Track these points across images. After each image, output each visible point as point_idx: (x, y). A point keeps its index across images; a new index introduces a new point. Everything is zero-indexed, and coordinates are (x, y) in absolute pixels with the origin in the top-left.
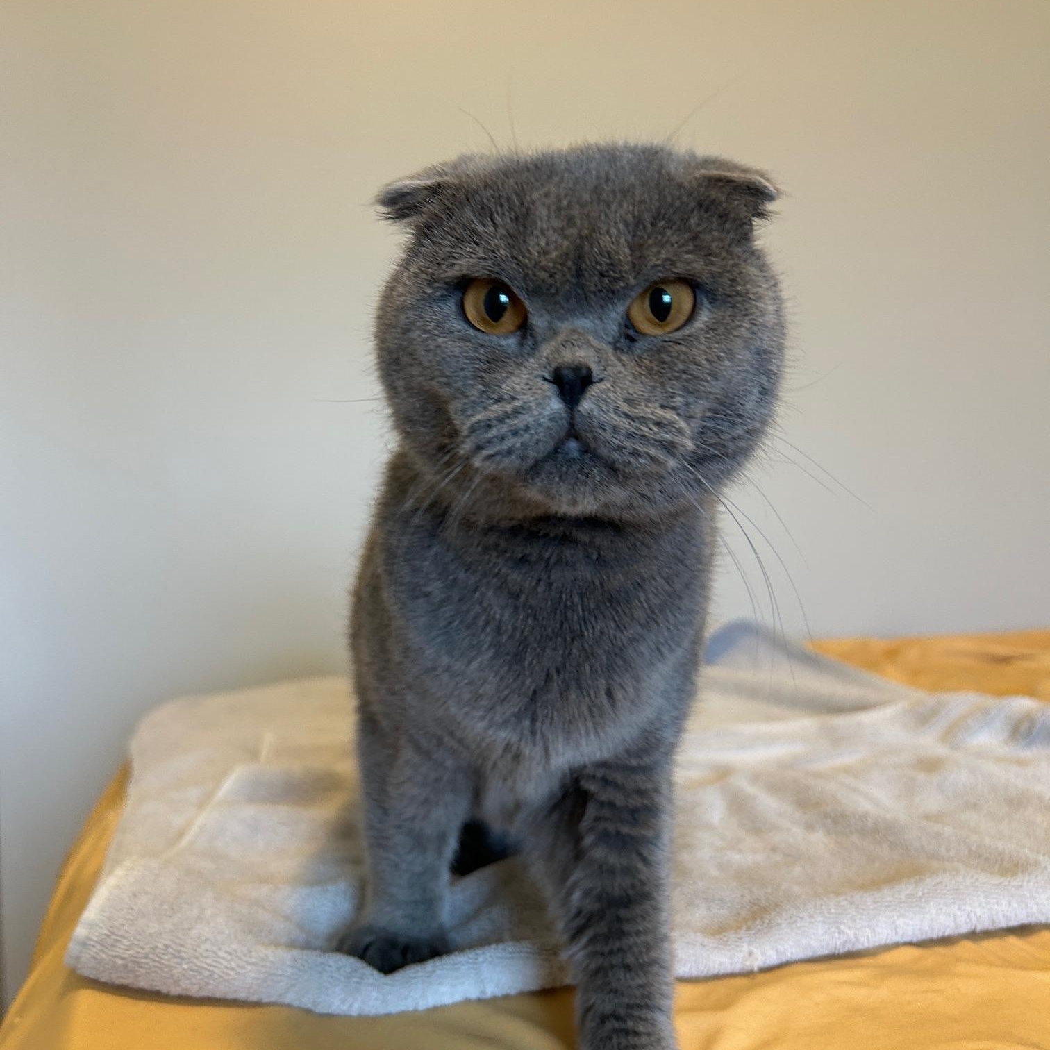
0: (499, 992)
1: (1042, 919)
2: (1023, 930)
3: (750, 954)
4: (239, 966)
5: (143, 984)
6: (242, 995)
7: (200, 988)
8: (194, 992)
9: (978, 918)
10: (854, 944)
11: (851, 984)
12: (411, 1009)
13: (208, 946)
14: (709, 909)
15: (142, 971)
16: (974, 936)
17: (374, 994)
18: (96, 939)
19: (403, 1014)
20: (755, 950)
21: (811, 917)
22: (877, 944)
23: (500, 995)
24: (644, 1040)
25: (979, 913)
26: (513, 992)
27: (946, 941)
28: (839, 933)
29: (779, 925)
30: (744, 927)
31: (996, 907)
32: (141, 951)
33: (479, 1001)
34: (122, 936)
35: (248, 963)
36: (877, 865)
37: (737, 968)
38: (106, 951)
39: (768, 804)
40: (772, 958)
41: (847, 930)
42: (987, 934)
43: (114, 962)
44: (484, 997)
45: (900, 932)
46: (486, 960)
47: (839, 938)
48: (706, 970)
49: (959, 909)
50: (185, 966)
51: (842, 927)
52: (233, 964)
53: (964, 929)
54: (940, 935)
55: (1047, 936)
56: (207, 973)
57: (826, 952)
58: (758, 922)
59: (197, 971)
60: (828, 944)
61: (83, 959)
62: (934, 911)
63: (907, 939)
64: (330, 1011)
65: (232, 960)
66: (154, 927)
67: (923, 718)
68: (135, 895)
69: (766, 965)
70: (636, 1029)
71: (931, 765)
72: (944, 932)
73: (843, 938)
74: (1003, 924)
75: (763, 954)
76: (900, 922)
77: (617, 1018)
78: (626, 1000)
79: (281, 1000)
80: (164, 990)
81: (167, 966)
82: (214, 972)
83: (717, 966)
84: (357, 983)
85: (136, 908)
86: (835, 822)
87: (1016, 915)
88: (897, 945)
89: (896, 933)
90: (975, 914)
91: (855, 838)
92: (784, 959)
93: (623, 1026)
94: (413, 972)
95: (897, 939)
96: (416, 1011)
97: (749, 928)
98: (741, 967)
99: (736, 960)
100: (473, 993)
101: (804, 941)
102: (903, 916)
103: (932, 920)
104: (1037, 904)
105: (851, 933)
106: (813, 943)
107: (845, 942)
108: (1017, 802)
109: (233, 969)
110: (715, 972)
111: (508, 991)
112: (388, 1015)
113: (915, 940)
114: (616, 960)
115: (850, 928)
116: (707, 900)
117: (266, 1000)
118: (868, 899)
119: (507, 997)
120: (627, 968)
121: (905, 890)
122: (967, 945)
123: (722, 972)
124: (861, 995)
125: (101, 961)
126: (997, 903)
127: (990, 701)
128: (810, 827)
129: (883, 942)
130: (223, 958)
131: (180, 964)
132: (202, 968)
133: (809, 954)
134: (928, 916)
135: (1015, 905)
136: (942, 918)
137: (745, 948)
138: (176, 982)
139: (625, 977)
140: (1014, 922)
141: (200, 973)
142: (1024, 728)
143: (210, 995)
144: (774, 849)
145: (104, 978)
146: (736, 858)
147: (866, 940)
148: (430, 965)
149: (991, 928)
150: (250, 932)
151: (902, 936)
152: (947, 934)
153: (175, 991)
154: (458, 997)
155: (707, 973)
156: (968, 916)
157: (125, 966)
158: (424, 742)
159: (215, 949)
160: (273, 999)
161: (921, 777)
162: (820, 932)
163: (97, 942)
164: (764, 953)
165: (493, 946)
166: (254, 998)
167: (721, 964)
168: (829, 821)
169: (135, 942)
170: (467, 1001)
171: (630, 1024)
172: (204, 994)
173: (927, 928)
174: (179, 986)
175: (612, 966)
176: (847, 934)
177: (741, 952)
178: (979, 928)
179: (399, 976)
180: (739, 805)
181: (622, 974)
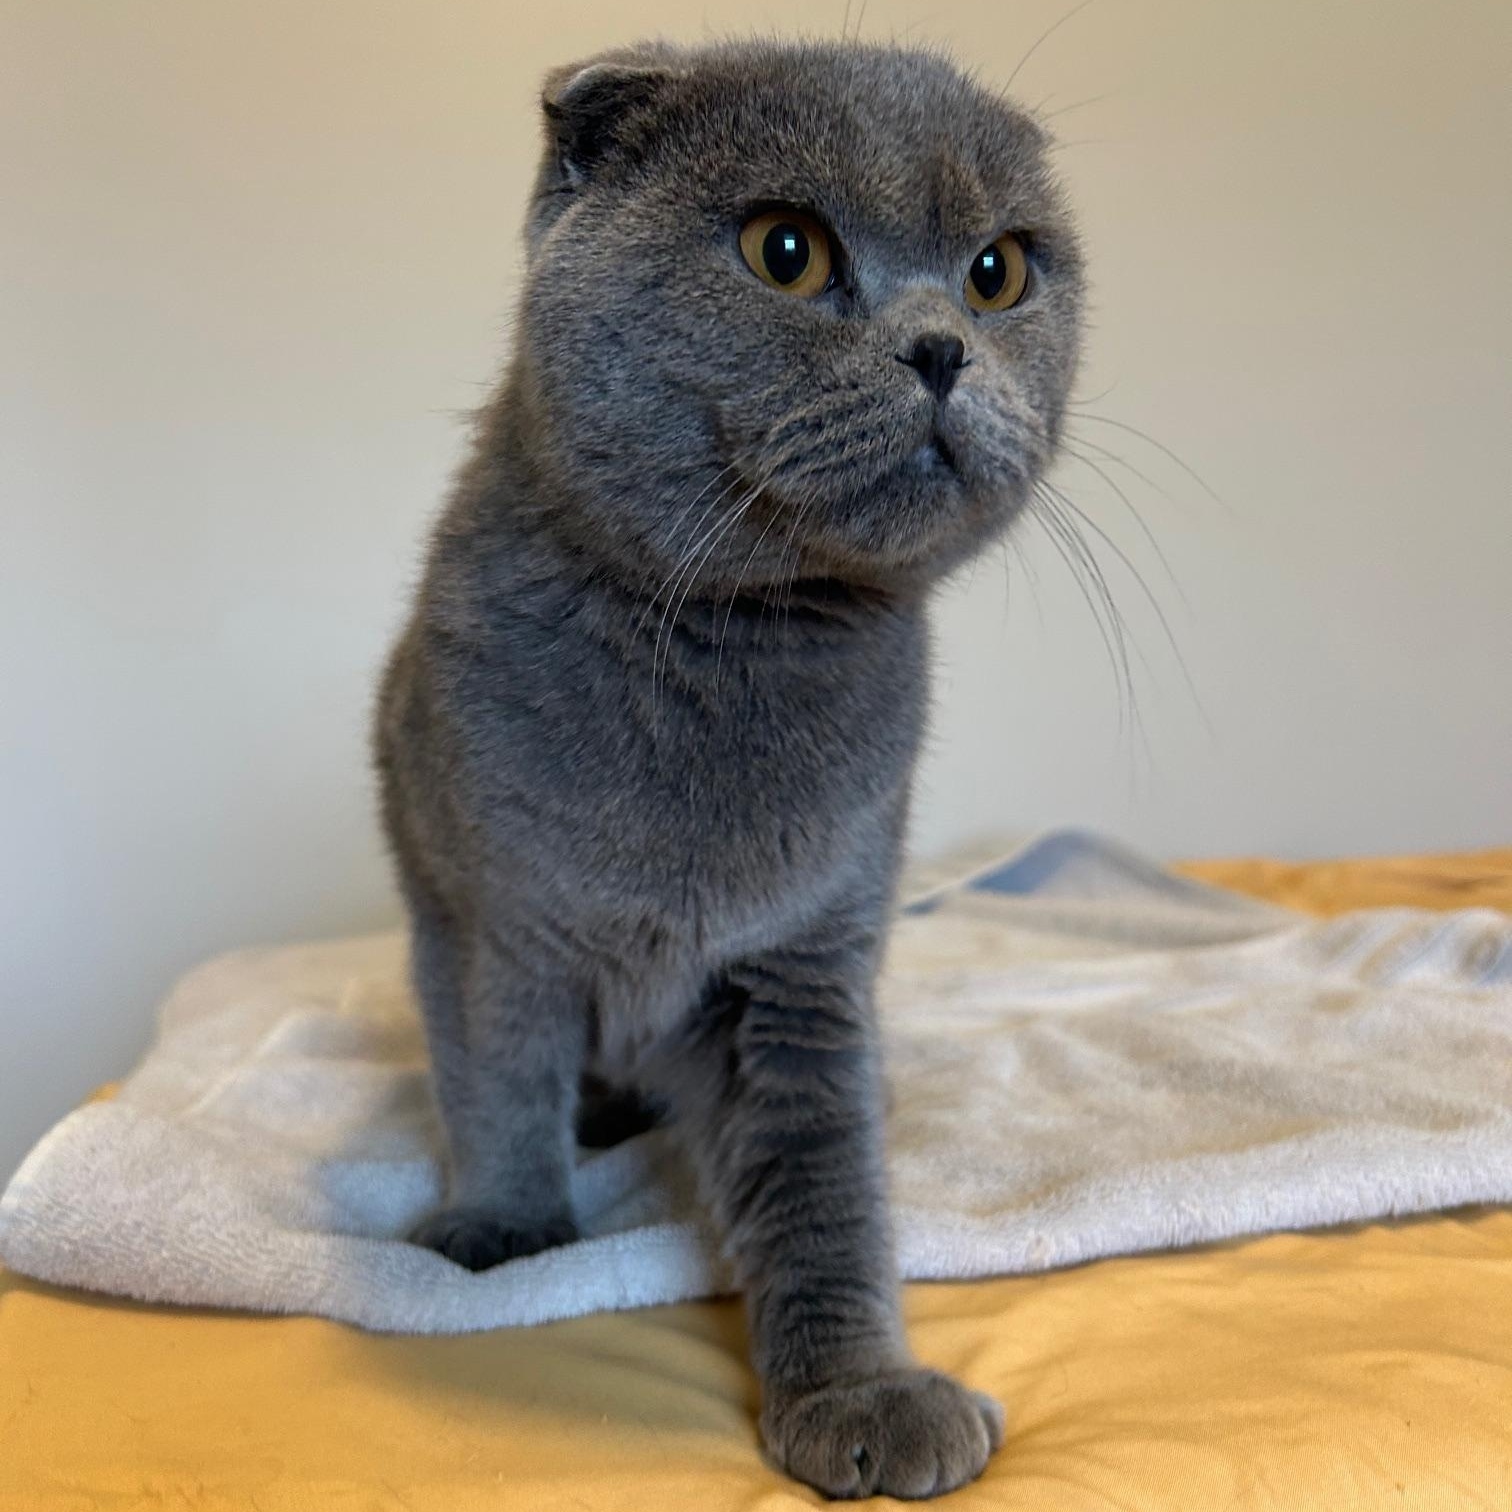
0: (648, 1298)
1: (1497, 1195)
2: (1466, 1212)
3: (1039, 1241)
4: (248, 1255)
5: (103, 1282)
6: (251, 1301)
7: (189, 1290)
8: (180, 1295)
9: (1396, 1192)
10: (1201, 1232)
11: (1194, 1282)
12: (512, 1322)
13: (202, 1224)
14: (980, 1183)
15: (101, 1261)
16: (1390, 1220)
17: (456, 1300)
18: (31, 1212)
19: (498, 1331)
20: (1046, 1237)
21: (1133, 1188)
22: (1237, 1231)
23: (650, 1303)
24: (850, 1330)
25: (1397, 1182)
26: (670, 1298)
27: (1346, 1228)
28: (1179, 1212)
29: (1083, 1200)
30: (1031, 1205)
31: (1423, 1175)
32: (99, 1230)
33: (618, 1311)
34: (72, 1209)
35: (261, 1250)
36: (1245, 1126)
37: (1018, 1263)
38: (46, 1229)
39: (1085, 1055)
40: (1074, 1250)
41: (1190, 1209)
42: (1410, 1218)
43: (58, 1248)
44: (624, 1306)
45: (1274, 1212)
46: (627, 1249)
47: (1179, 1222)
48: (970, 1267)
49: (1366, 1177)
50: (165, 1254)
51: (1183, 1203)
52: (239, 1252)
53: (1375, 1209)
54: (1337, 1218)
55: (1504, 1219)
56: (197, 1266)
57: (1157, 1242)
58: (1053, 1196)
59: (184, 1263)
60: (1160, 1231)
61: (11, 1243)
62: (1326, 1180)
63: (1285, 1223)
64: (388, 1327)
65: (237, 1245)
66: (119, 1196)
67: (1330, 950)
68: (93, 1150)
69: (1064, 1261)
70: (839, 1314)
71: (1337, 1003)
72: (1343, 1214)
73: (1185, 1220)
74: (1435, 1202)
75: (1059, 1242)
76: (1274, 1196)
77: (809, 1299)
78: (818, 1274)
79: (312, 1308)
80: (136, 1294)
81: (137, 1254)
82: (209, 1263)
83: (987, 1259)
84: (431, 1283)
85: (94, 1168)
86: (1185, 1075)
87: (1455, 1188)
88: (1270, 1233)
89: (1268, 1213)
90: (1391, 1185)
91: (1215, 1096)
92: (1092, 1251)
93: (817, 1310)
94: (519, 1270)
95: (1268, 1222)
96: (520, 1327)
97: (1037, 1206)
98: (1024, 1263)
99: (1016, 1251)
100: (608, 1297)
101: (1123, 1224)
102: (1278, 1187)
103: (1323, 1194)
104: (1489, 1170)
105: (1197, 1214)
106: (1138, 1228)
107: (1188, 1228)
108: (1466, 1047)
109: (237, 1259)
110: (985, 1270)
111: (663, 1298)
112: (479, 1332)
113: (1297, 1225)
114: (800, 1221)
115: (1194, 1205)
116: (977, 1171)
117: (290, 1307)
118: (1224, 1165)
119: (661, 1306)
120: (819, 1229)
121: (1281, 1152)
122: (1380, 1234)
123: (995, 1270)
124: (1208, 1297)
125: (37, 1246)
126: (1426, 1169)
127: (1431, 919)
128: (1146, 1084)
129: (1247, 1229)
130: (224, 1243)
131: (159, 1252)
132: (193, 1258)
133: (1131, 1244)
134: (1317, 1189)
135: (1453, 1171)
136: (1339, 1192)
137: (1031, 1234)
138: (153, 1279)
139: (816, 1242)
140: (1453, 1200)
141: (188, 1265)
142: (1482, 954)
143: (204, 1300)
144: (1090, 1110)
145: (44, 1274)
146: (1030, 1120)
147: (1220, 1224)
148: (542, 1259)
149: (1416, 1208)
150: (268, 1210)
151: (1277, 1219)
152: (1347, 1216)
153: (152, 1294)
154: (585, 1305)
155: (972, 1271)
156: (1381, 1187)
157: (75, 1254)
158: (504, 937)
159: (212, 1229)
160: (301, 1306)
161: (1322, 1019)
162: (1148, 1211)
163: (31, 1216)
164: (1061, 1242)
165: (640, 1230)
166: (273, 1306)
167: (993, 1257)
168: (1176, 1076)
169: (91, 1217)
170: (600, 1312)
171: (828, 1307)
172: (194, 1299)
173: (1316, 1206)
174: (157, 1285)
175: (795, 1230)
176: (1191, 1215)
177: (1024, 1239)
178: (1398, 1209)
179: (495, 1275)
180: (1042, 1058)
181: (811, 1239)
